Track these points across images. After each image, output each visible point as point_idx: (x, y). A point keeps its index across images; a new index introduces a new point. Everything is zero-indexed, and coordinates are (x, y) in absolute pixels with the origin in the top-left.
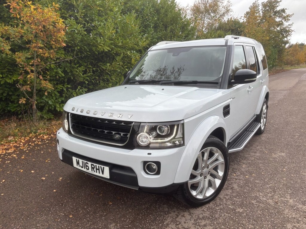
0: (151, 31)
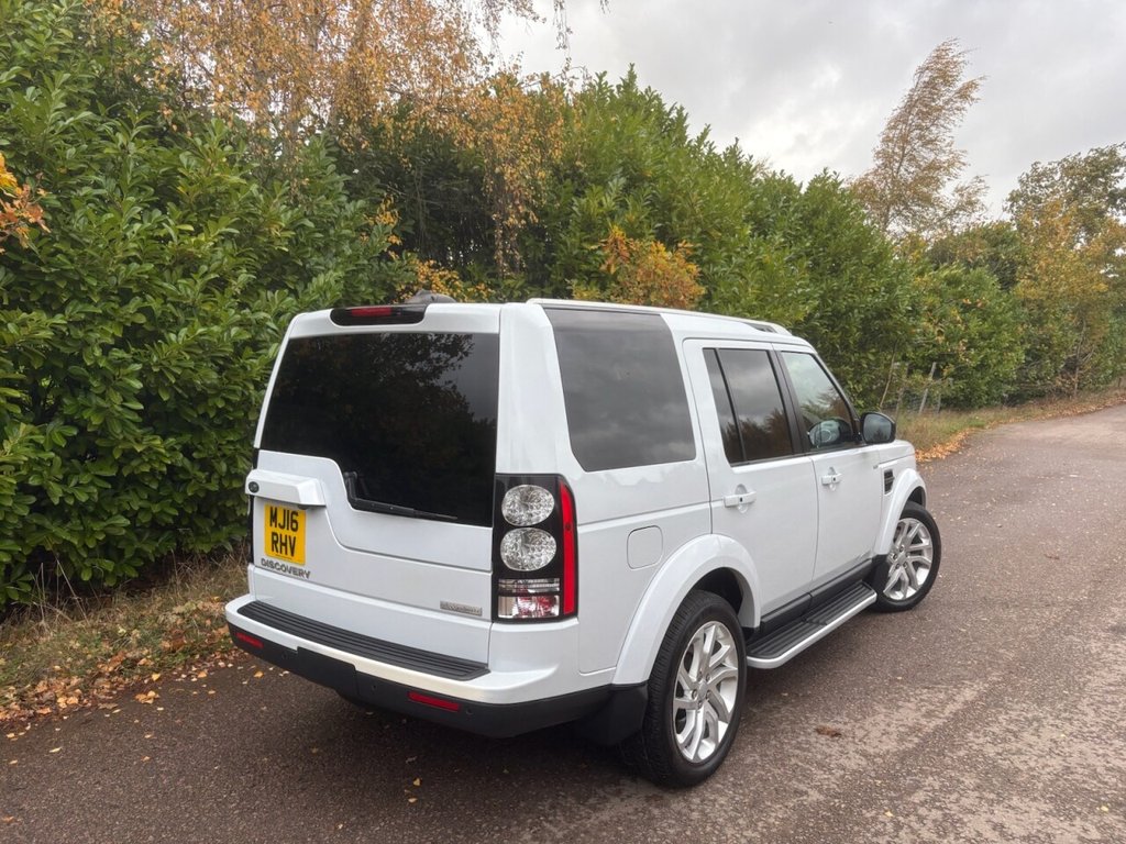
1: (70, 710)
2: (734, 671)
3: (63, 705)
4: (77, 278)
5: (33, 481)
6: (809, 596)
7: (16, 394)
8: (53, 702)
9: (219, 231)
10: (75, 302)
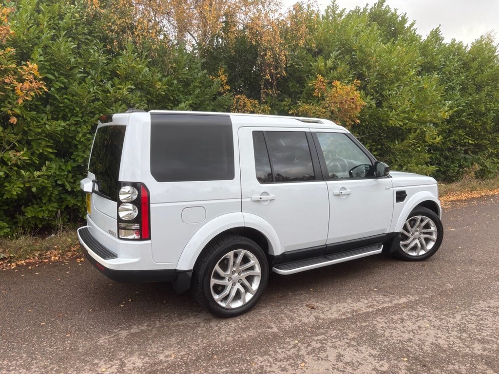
0: (456, 95)
1: (55, 262)
2: (259, 273)
3: (52, 260)
4: (72, 108)
5: (59, 182)
6: (325, 246)
7: (51, 150)
8: (50, 258)
9: (127, 87)
10: (74, 116)
